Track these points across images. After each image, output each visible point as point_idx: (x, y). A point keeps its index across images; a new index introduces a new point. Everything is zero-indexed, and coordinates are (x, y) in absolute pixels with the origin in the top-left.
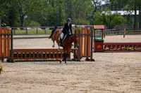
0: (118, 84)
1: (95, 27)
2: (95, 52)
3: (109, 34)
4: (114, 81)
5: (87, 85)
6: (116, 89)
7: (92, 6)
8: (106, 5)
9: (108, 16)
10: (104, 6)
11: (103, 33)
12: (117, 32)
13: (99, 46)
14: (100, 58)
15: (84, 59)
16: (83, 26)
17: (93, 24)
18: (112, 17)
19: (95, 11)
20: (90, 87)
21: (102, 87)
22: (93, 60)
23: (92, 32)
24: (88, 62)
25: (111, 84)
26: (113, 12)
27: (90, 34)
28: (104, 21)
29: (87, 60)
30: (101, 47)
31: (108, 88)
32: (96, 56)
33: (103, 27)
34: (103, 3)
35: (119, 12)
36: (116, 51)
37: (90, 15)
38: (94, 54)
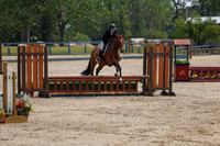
0: (211, 132)
1: (176, 42)
2: (176, 81)
3: (198, 54)
4: (206, 127)
5: (164, 133)
6: (209, 139)
7: (172, 9)
8: (193, 7)
9: (196, 25)
10: (189, 9)
11: (189, 52)
12: (211, 51)
13: (182, 73)
14: (184, 91)
15: (158, 92)
16: (158, 41)
17: (173, 38)
18: (202, 27)
19: (176, 17)
20: (168, 136)
21: (187, 136)
22: (173, 94)
23: (171, 50)
24: (165, 97)
25: (201, 132)
26: (204, 19)
27: (168, 54)
28: (190, 32)
29: (164, 94)
30: (185, 74)
31: (196, 137)
32: (177, 87)
33: (188, 42)
34: (189, 4)
35: (213, 18)
36: (209, 80)
37: (167, 23)
38: (174, 84)
